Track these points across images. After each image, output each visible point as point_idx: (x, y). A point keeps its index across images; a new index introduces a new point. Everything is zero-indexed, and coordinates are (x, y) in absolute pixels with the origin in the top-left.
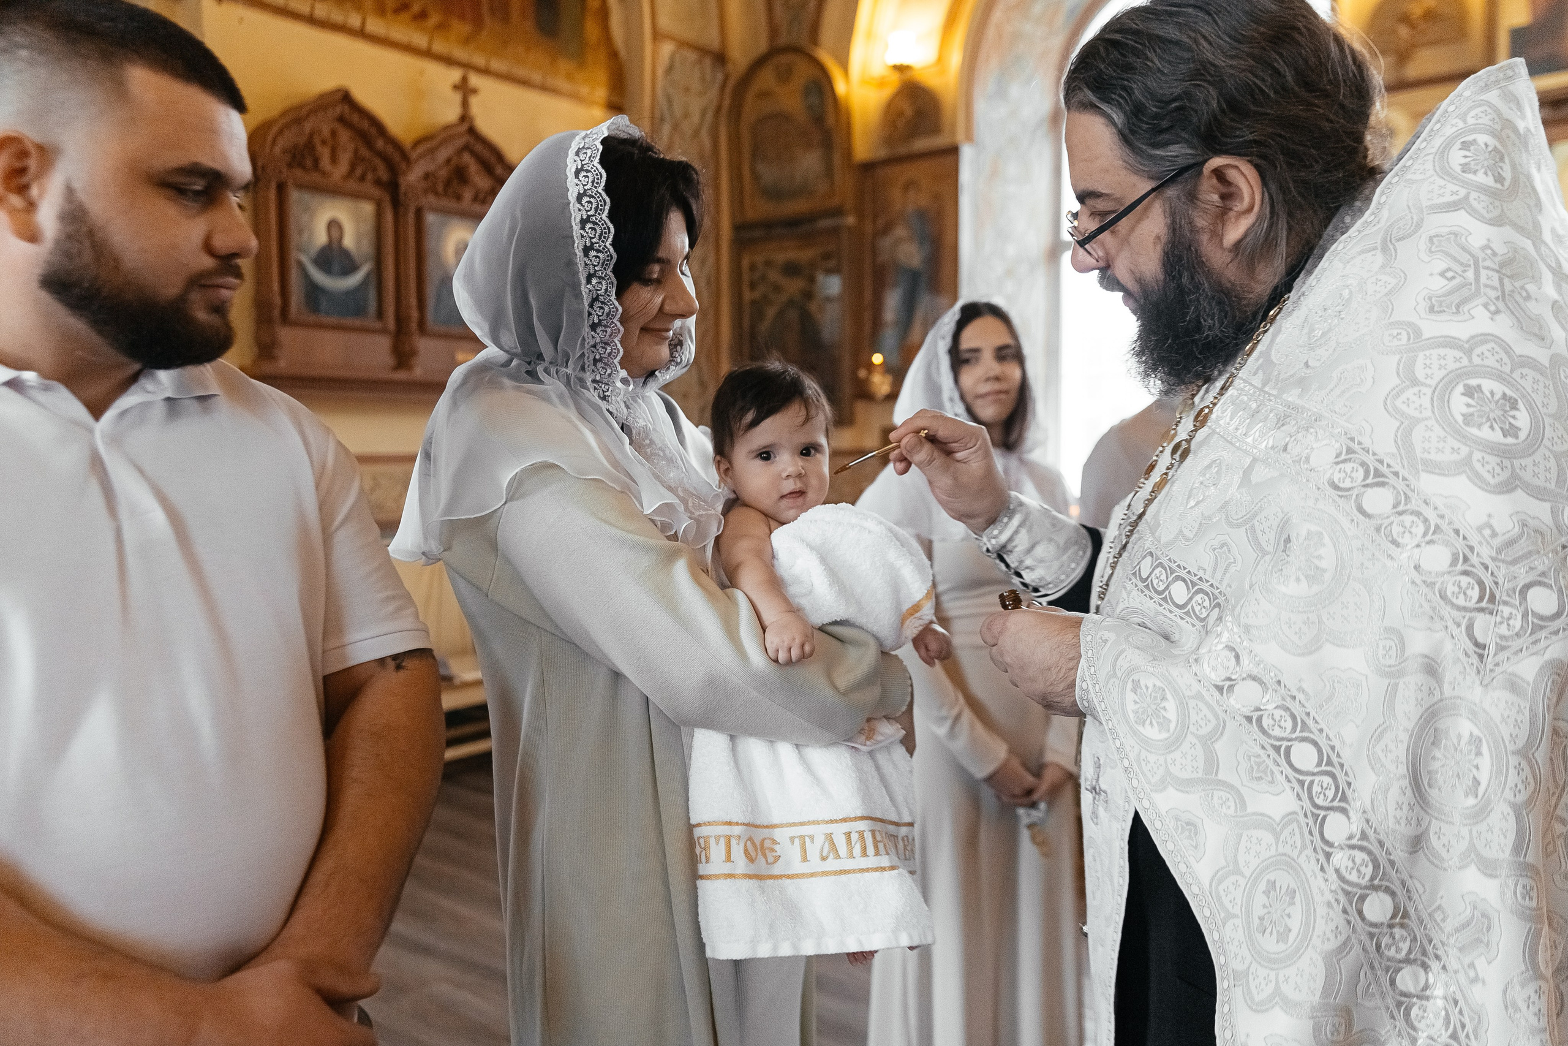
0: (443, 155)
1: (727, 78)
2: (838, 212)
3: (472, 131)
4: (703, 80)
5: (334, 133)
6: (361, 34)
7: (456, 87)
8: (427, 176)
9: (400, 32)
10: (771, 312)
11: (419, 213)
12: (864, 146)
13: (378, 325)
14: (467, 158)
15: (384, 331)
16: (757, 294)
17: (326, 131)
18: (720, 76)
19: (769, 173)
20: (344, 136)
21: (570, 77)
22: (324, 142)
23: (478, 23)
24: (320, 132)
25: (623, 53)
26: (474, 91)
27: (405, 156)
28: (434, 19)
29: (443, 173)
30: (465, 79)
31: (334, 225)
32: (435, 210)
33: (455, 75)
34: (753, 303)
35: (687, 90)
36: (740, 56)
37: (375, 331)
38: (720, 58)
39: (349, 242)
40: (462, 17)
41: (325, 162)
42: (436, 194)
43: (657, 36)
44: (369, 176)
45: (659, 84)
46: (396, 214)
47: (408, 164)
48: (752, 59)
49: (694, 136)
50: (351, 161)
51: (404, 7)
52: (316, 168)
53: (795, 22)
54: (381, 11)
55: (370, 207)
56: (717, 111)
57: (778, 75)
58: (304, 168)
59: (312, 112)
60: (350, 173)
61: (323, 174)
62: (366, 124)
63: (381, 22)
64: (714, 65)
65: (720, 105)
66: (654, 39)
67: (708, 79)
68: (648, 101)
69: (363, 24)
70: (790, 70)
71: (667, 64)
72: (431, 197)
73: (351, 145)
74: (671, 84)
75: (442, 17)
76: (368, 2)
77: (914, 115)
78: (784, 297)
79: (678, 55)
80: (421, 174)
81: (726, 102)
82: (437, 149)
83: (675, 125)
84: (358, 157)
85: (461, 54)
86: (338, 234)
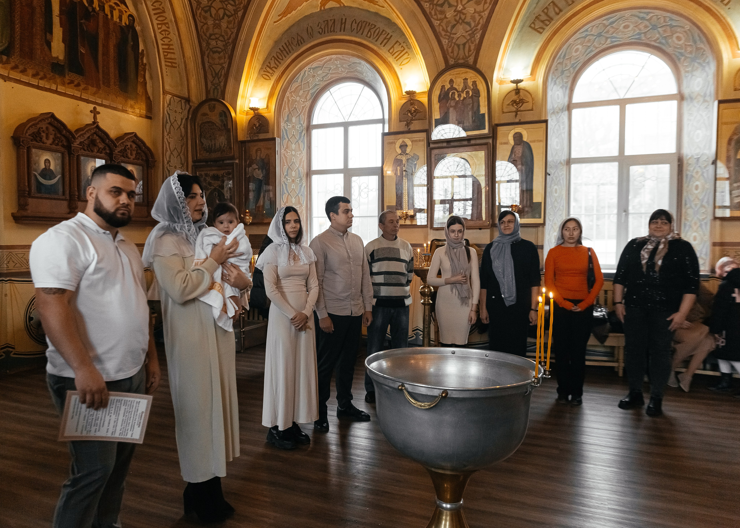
0: (86, 136)
1: (190, 107)
2: (233, 158)
3: (98, 127)
4: (182, 108)
5: (47, 128)
6: (56, 92)
7: (91, 111)
8: (81, 143)
9: (70, 92)
10: (208, 193)
11: (78, 157)
12: (241, 136)
13: (63, 197)
14: (95, 135)
15: (65, 200)
17: (44, 129)
18: (188, 106)
19: (206, 143)
20: (51, 129)
21: (132, 107)
22: (43, 132)
24: (42, 128)
25: (151, 98)
26: (99, 113)
27: (73, 137)
28: (83, 86)
29: (86, 142)
31: (47, 161)
32: (84, 156)
33: (91, 107)
35: (176, 112)
36: (195, 100)
37: (62, 200)
38: (188, 100)
39: (52, 167)
41: (44, 139)
42: (84, 150)
43: (165, 92)
44: (60, 144)
45: (165, 110)
46: (69, 157)
47: (74, 139)
48: (200, 102)
49: (178, 128)
50: (53, 138)
51: (71, 82)
52: (41, 141)
53: (216, 91)
54: (63, 84)
55: (60, 155)
56: (187, 119)
57: (210, 108)
58: (37, 141)
59: (40, 121)
60: (53, 143)
61: (43, 143)
62: (59, 125)
63: (63, 88)
64: (185, 103)
65: (188, 117)
66: (164, 93)
67: (183, 109)
68: (161, 116)
69: (57, 89)
70: (214, 107)
71: (168, 103)
72: (82, 151)
73: (54, 132)
74: (170, 109)
75: (85, 85)
76: (58, 80)
77: (259, 126)
78: (212, 187)
79: (172, 99)
80: (78, 143)
81: (190, 116)
82: (85, 133)
83: (171, 125)
84: (56, 137)
85: (93, 99)
86: (49, 164)
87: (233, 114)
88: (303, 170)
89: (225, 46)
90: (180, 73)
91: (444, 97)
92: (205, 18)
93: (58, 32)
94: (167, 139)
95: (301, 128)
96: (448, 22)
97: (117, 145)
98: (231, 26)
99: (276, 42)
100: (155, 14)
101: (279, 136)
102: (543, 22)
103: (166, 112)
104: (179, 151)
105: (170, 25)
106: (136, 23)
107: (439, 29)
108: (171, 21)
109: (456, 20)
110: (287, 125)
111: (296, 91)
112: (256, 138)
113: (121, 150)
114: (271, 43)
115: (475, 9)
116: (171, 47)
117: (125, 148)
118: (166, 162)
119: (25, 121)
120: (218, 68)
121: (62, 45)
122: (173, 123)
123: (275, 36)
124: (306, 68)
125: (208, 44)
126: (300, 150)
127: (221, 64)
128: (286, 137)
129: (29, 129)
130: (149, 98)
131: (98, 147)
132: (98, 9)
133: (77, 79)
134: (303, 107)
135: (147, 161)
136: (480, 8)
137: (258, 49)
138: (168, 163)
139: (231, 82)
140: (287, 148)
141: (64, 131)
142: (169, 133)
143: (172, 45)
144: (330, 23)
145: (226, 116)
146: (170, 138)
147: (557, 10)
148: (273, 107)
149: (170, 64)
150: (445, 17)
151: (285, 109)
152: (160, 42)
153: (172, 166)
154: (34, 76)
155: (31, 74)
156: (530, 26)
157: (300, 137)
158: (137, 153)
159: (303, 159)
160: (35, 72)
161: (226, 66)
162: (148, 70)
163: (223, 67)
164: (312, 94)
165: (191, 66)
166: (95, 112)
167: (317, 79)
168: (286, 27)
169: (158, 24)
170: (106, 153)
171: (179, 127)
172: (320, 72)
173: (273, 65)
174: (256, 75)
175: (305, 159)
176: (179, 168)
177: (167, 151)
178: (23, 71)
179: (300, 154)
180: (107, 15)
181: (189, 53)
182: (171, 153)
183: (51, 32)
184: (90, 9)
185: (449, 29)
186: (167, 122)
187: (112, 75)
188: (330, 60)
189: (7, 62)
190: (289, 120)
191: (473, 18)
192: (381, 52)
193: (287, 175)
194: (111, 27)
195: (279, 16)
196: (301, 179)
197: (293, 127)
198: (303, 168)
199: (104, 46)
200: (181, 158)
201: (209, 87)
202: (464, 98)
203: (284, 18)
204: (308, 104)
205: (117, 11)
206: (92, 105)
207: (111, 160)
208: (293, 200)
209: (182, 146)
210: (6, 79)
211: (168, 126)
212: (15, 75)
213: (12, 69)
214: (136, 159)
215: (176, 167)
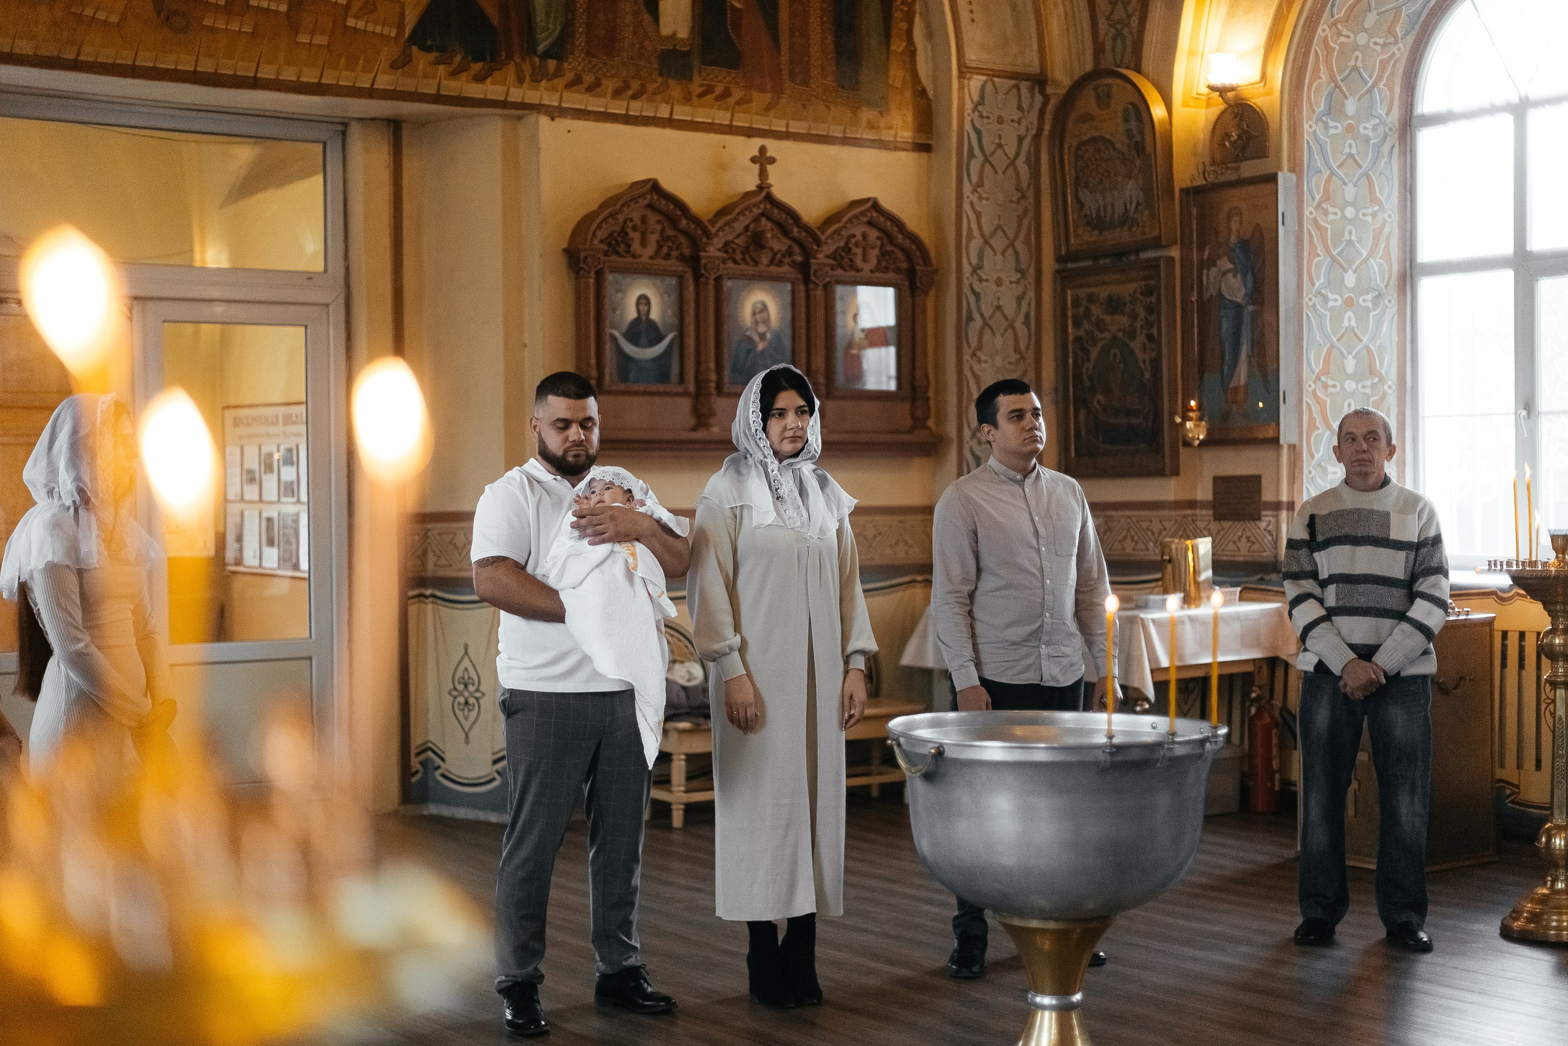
0: (739, 226)
1: (1046, 101)
2: (1163, 242)
3: (770, 198)
4: (1020, 108)
5: (644, 219)
6: (670, 123)
7: (753, 160)
8: (726, 246)
9: (702, 116)
10: (1095, 352)
11: (718, 280)
12: (1185, 173)
13: (680, 389)
14: (764, 221)
15: (685, 394)
16: (1082, 333)
17: (637, 220)
18: (1039, 100)
19: (1091, 201)
20: (653, 218)
21: (870, 125)
22: (634, 228)
23: (778, 91)
24: (631, 220)
25: (930, 92)
26: (772, 160)
27: (705, 233)
28: (737, 94)
29: (741, 241)
30: (763, 149)
31: (643, 300)
32: (731, 277)
33: (753, 145)
34: (1078, 339)
35: (1000, 120)
36: (1062, 77)
37: (677, 395)
38: (1040, 81)
39: (655, 315)
41: (636, 247)
42: (735, 262)
43: (964, 70)
44: (674, 253)
45: (967, 119)
46: (697, 283)
47: (708, 238)
48: (1076, 77)
49: (1007, 167)
50: (658, 242)
51: (709, 90)
52: (628, 252)
53: (1119, 41)
54: (687, 99)
55: (674, 281)
56: (1037, 137)
57: (1098, 98)
58: (618, 254)
59: (626, 204)
60: (657, 253)
61: (634, 256)
62: (671, 207)
63: (687, 109)
64: (1032, 90)
65: (1040, 130)
66: (961, 75)
67: (1025, 106)
68: (954, 139)
69: (671, 113)
70: (1109, 96)
71: (976, 98)
72: (730, 264)
73: (659, 227)
74: (981, 116)
75: (743, 93)
76: (676, 91)
77: (1240, 137)
78: (1108, 335)
79: (989, 86)
80: (720, 245)
81: (1047, 127)
82: (735, 219)
83: (987, 160)
84: (664, 239)
85: (760, 124)
86: (646, 308)
87: (1158, 112)
88: (1386, 269)
94: (971, 203)
95: (1381, 130)
97: (823, 238)
101: (1296, 167)
103: (968, 127)
104: (1011, 235)
110: (1327, 128)
112: (1233, 177)
113: (836, 251)
117: (846, 244)
118: (967, 269)
119: (595, 207)
121: (685, 3)
122: (992, 155)
126: (1374, 200)
128: (1320, 164)
129: (599, 227)
130: (924, 91)
131: (772, 249)
133: (721, 78)
134: (1384, 64)
135: (911, 273)
138: (974, 272)
140: (1327, 198)
141: (684, 222)
142: (981, 184)
145: (1140, 119)
146: (980, 198)
148: (1277, 73)
151: (1316, 75)
153: (987, 281)
154: (617, 93)
155: (610, 91)
158: (884, 254)
159: (1387, 230)
160: (619, 84)
162: (921, 14)
166: (763, 160)
170: (794, 264)
171: (1012, 163)
175: (1392, 229)
176: (1011, 282)
177: (970, 237)
178: (590, 89)
179: (1374, 215)
182: (986, 242)
186: (971, 155)
187: (815, 50)
189: (559, 73)
190: (1334, 109)
193: (1326, 286)
196: (1380, 295)
197: (1349, 129)
198: (1387, 256)
200: (1016, 253)
201: (1102, 33)
204: (1402, 50)
206: (758, 142)
207: (807, 280)
208: (1350, 364)
209: (1020, 219)
210: (555, 113)
211: (975, 166)
212: (575, 100)
213: (569, 86)
214: (878, 268)
215: (999, 282)
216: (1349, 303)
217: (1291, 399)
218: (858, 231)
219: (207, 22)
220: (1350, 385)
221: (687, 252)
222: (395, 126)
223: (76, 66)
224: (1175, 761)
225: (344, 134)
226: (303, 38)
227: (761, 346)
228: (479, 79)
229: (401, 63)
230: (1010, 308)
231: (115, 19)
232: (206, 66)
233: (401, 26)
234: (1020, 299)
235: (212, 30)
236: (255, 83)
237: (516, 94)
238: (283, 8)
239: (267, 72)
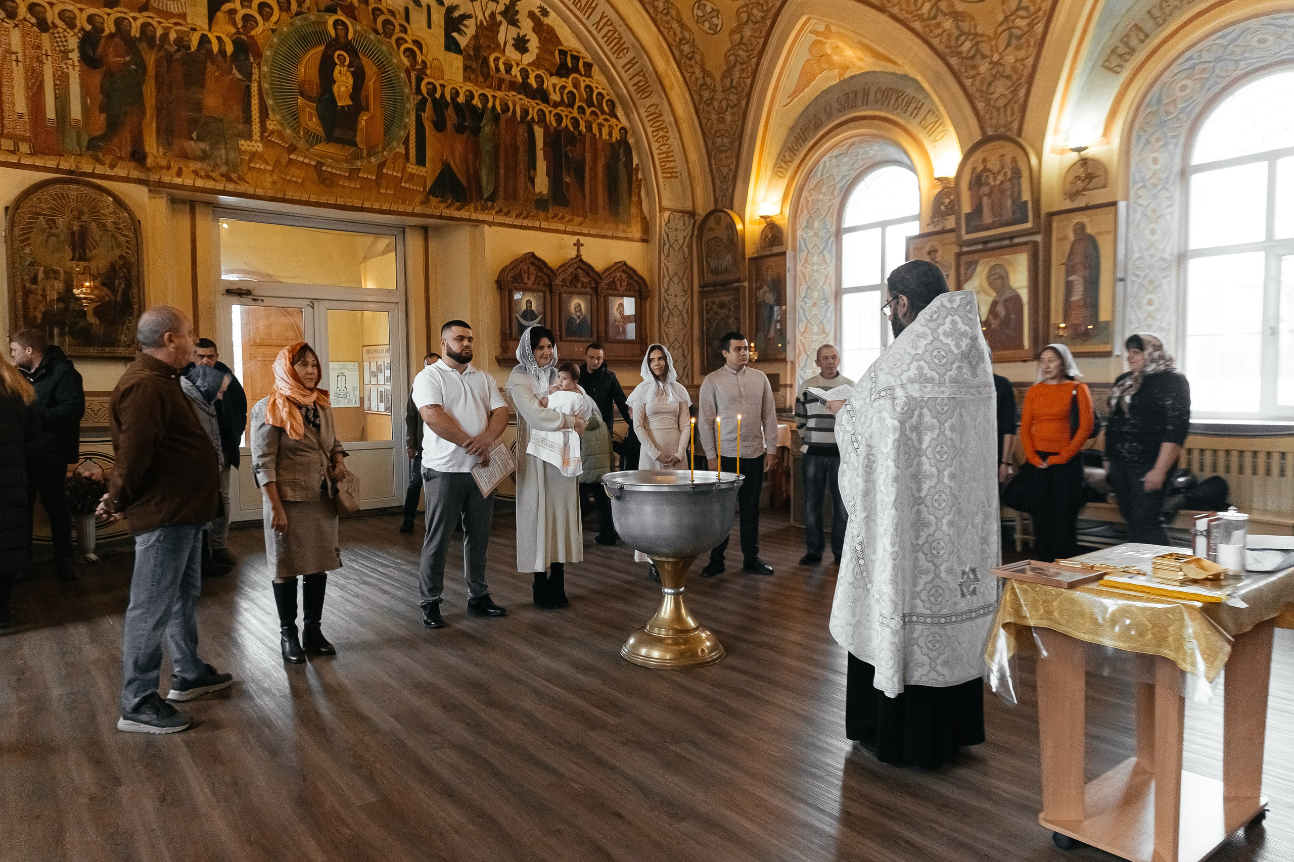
0: (569, 272)
1: (695, 222)
2: (741, 280)
3: (581, 260)
4: (684, 225)
5: (528, 268)
6: (540, 229)
7: (574, 245)
8: (563, 280)
9: (554, 226)
10: (714, 324)
11: (560, 294)
12: (750, 251)
14: (578, 270)
16: (708, 316)
17: (526, 269)
18: (692, 221)
19: (713, 263)
20: (532, 269)
22: (525, 272)
23: (585, 216)
24: (523, 269)
25: (648, 218)
26: (582, 245)
27: (555, 274)
28: (568, 218)
29: (569, 278)
30: (578, 241)
31: (529, 302)
32: (565, 293)
33: (575, 239)
34: (707, 320)
36: (701, 212)
38: (692, 214)
39: (533, 308)
40: (578, 216)
41: (525, 279)
42: (567, 286)
43: (662, 209)
44: (542, 283)
45: (663, 229)
46: (551, 295)
47: (556, 276)
48: (707, 212)
49: (679, 249)
50: (534, 278)
51: (556, 216)
52: (522, 282)
53: (724, 198)
54: (547, 219)
55: (541, 294)
56: (692, 236)
57: (716, 221)
58: (518, 283)
59: (521, 262)
60: (534, 283)
61: (524, 284)
62: (540, 264)
63: (547, 223)
64: (689, 217)
65: (693, 234)
66: (660, 211)
67: (687, 224)
68: (658, 237)
69: (540, 225)
70: (720, 220)
71: (666, 220)
72: (565, 287)
73: (535, 272)
74: (668, 228)
75: (570, 217)
76: (542, 215)
77: (772, 237)
78: (718, 318)
79: (672, 216)
80: (561, 280)
81: (696, 233)
82: (567, 269)
83: (671, 246)
84: (537, 276)
85: (577, 230)
86: (530, 305)
87: (739, 226)
88: (830, 290)
89: (732, 143)
90: (682, 184)
91: (977, 182)
92: (708, 113)
93: (542, 166)
94: (665, 264)
95: (828, 235)
96: (983, 79)
97: (604, 277)
98: (736, 118)
99: (792, 129)
100: (649, 121)
101: (794, 249)
102: (1121, 56)
103: (663, 232)
104: (681, 276)
105: (669, 129)
106: (628, 135)
107: (972, 90)
108: (670, 124)
109: (992, 75)
110: (807, 233)
111: (817, 187)
112: (769, 253)
113: (609, 282)
114: (784, 131)
115: (1016, 57)
116: (670, 154)
117: (613, 280)
118: (663, 290)
119: (508, 264)
120: (725, 170)
121: (546, 179)
122: (673, 244)
123: (789, 123)
124: (826, 158)
125: (714, 143)
126: (825, 263)
127: (728, 166)
128: (804, 248)
129: (510, 271)
130: (645, 218)
131: (583, 282)
132: (584, 130)
133: (561, 211)
134: (830, 207)
135: (640, 292)
136: (1021, 54)
137: (767, 142)
138: (666, 291)
139: (739, 184)
140: (806, 261)
141: (546, 270)
142: (668, 256)
143: (672, 151)
144: (851, 96)
145: (732, 230)
146: (668, 262)
147: (1142, 36)
148: (787, 211)
149: (668, 175)
150: (979, 74)
151: (802, 212)
152: (655, 152)
153: (671, 295)
154: (517, 216)
155: (514, 215)
156: (1103, 66)
157: (827, 244)
158: (629, 284)
159: (830, 274)
160: (518, 212)
161: (733, 166)
162: (643, 186)
163: (731, 169)
164: (841, 188)
165: (697, 171)
166: (578, 245)
167: (844, 169)
168: (802, 109)
169: (653, 132)
170: (592, 288)
171: (681, 247)
172: (845, 160)
173: (788, 158)
174: (769, 173)
175: (832, 274)
176: (681, 296)
177: (664, 277)
178: (507, 214)
179: (825, 268)
180: (595, 135)
181: (693, 155)
182: (671, 279)
183: (535, 168)
184: (576, 133)
185: (985, 87)
186: (665, 244)
187: (600, 201)
188: (853, 144)
189: (492, 207)
190: (809, 226)
191: (1014, 68)
192: (909, 127)
193: (806, 297)
194: (600, 147)
195: (789, 97)
196: (827, 301)
197: (816, 234)
198: (830, 286)
199: (591, 169)
200: (683, 284)
201: (717, 194)
202: (1002, 182)
203: (796, 99)
204: (837, 201)
205: (606, 126)
206: (576, 237)
207: (597, 295)
208: (815, 329)
209: (685, 270)
210: (491, 224)
211: (666, 248)
212: (500, 219)
213: (497, 213)
214: (626, 290)
215: (676, 296)
216: (815, 304)
217: (791, 343)
218: (618, 275)
219: (341, 183)
220: (815, 337)
221: (547, 282)
222: (425, 230)
223: (283, 200)
224: (721, 490)
225: (404, 232)
226: (383, 191)
227: (578, 321)
228: (459, 209)
229: (425, 202)
230: (680, 306)
231: (300, 181)
232: (341, 202)
233: (425, 187)
234: (684, 303)
235: (343, 186)
236: (362, 209)
237: (475, 216)
238: (374, 178)
239: (367, 205)
